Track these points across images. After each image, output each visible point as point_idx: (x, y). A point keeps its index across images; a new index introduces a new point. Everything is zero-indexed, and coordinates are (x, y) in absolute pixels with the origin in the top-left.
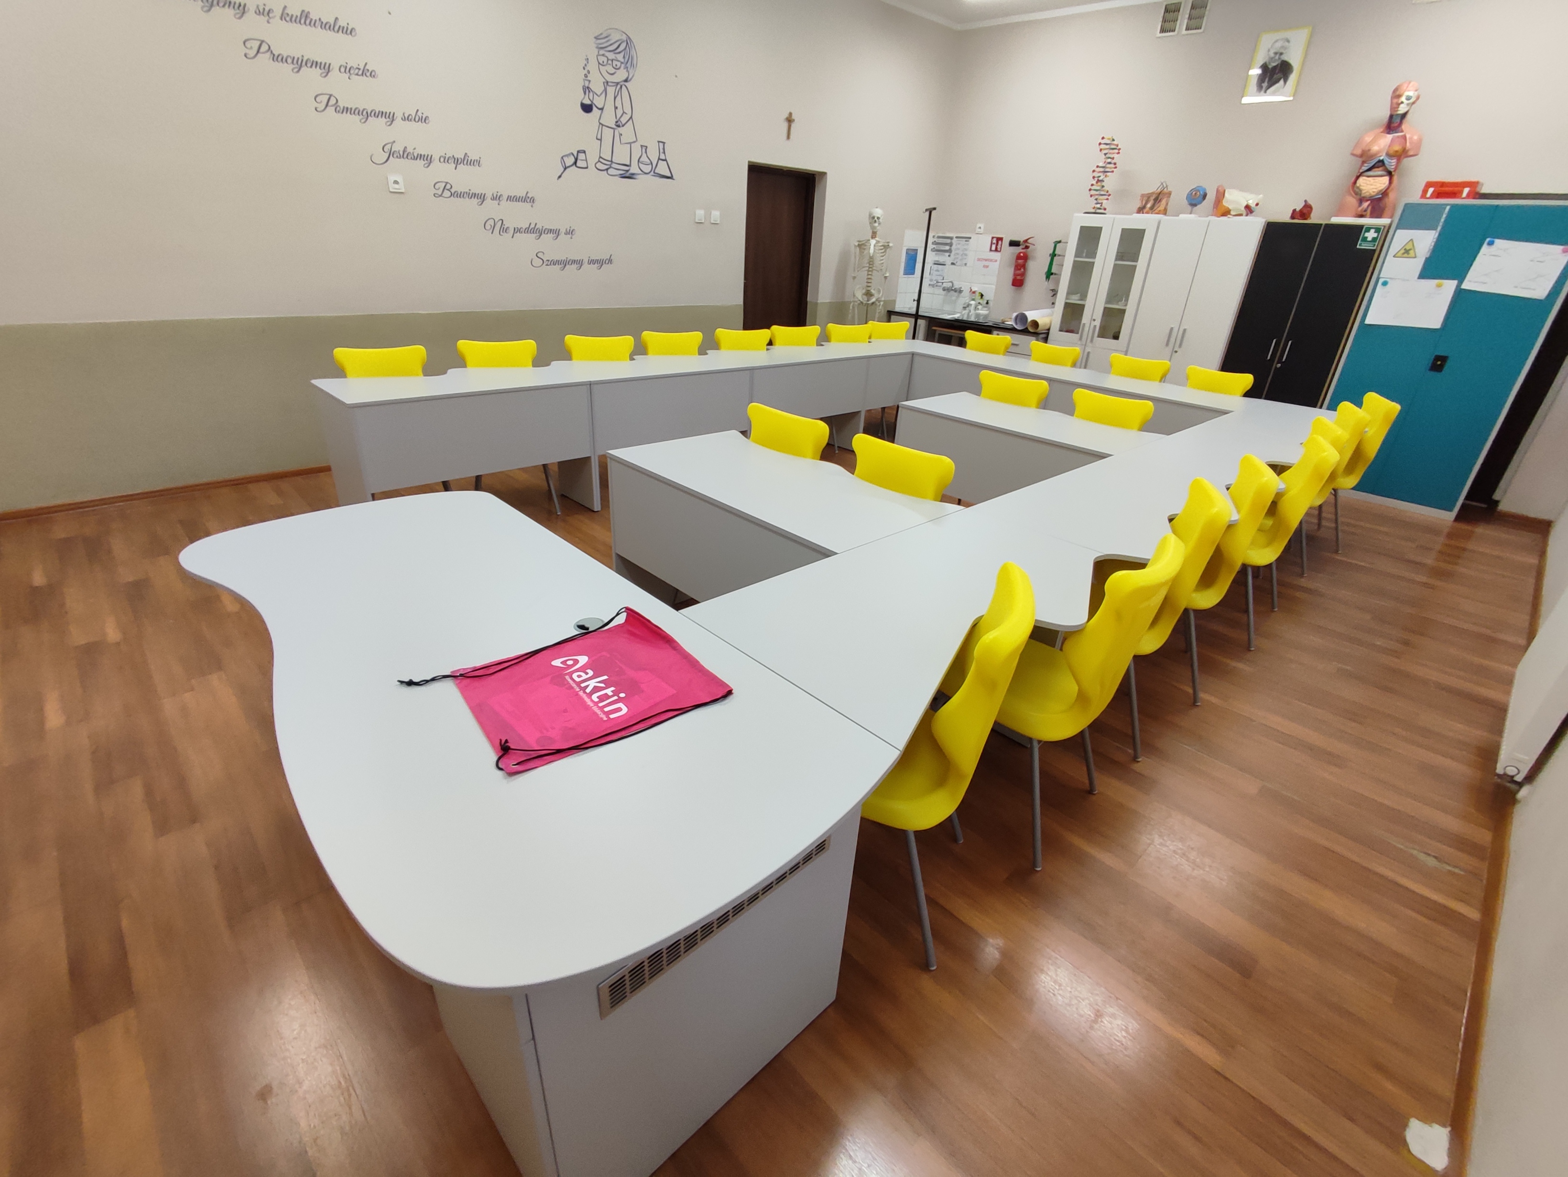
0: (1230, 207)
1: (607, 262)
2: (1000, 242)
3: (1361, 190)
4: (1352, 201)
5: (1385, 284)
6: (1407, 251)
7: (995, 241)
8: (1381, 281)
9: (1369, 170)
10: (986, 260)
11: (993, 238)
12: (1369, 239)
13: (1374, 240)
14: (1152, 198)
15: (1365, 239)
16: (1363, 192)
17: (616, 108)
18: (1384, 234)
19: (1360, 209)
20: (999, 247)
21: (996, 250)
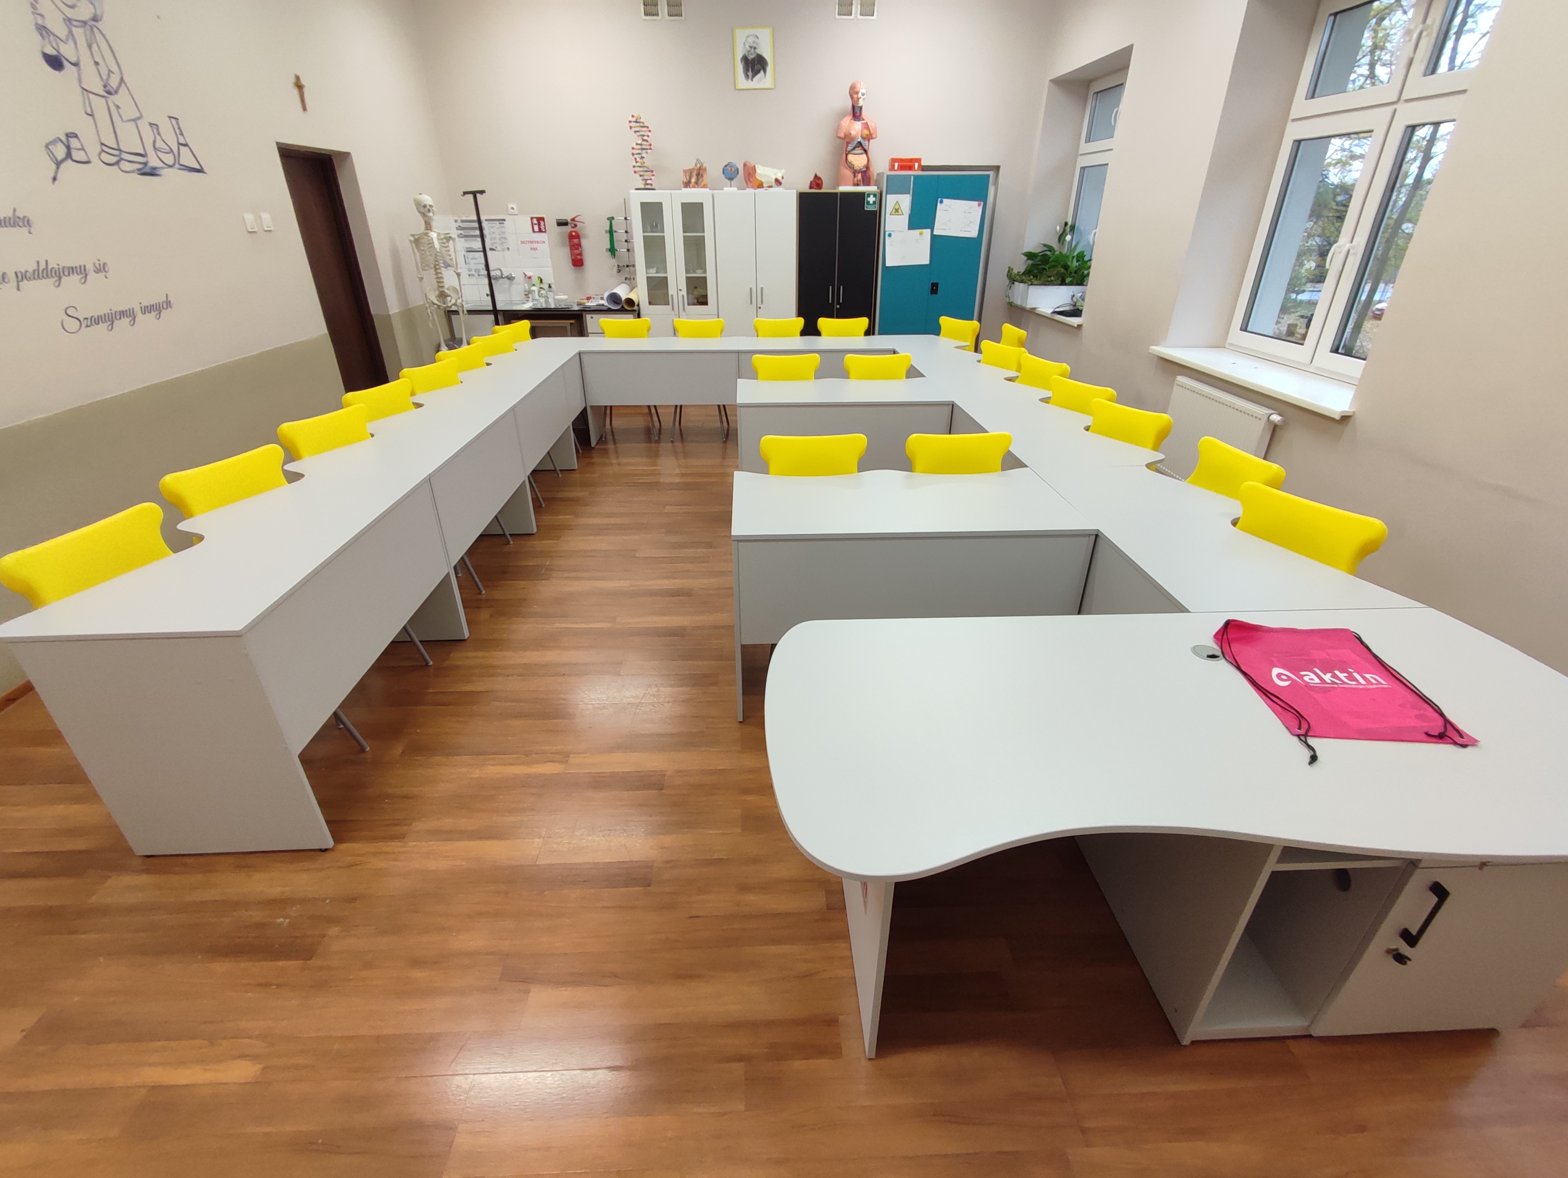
0: (763, 180)
1: (165, 306)
2: (542, 223)
3: (853, 165)
4: (848, 173)
5: (890, 235)
6: (897, 211)
7: (535, 221)
8: (887, 234)
9: (854, 149)
10: (532, 242)
11: (532, 218)
12: (871, 202)
13: (874, 203)
14: (694, 174)
15: (868, 203)
16: (855, 166)
17: (97, 63)
18: (880, 197)
19: (856, 179)
20: (542, 227)
21: (540, 231)
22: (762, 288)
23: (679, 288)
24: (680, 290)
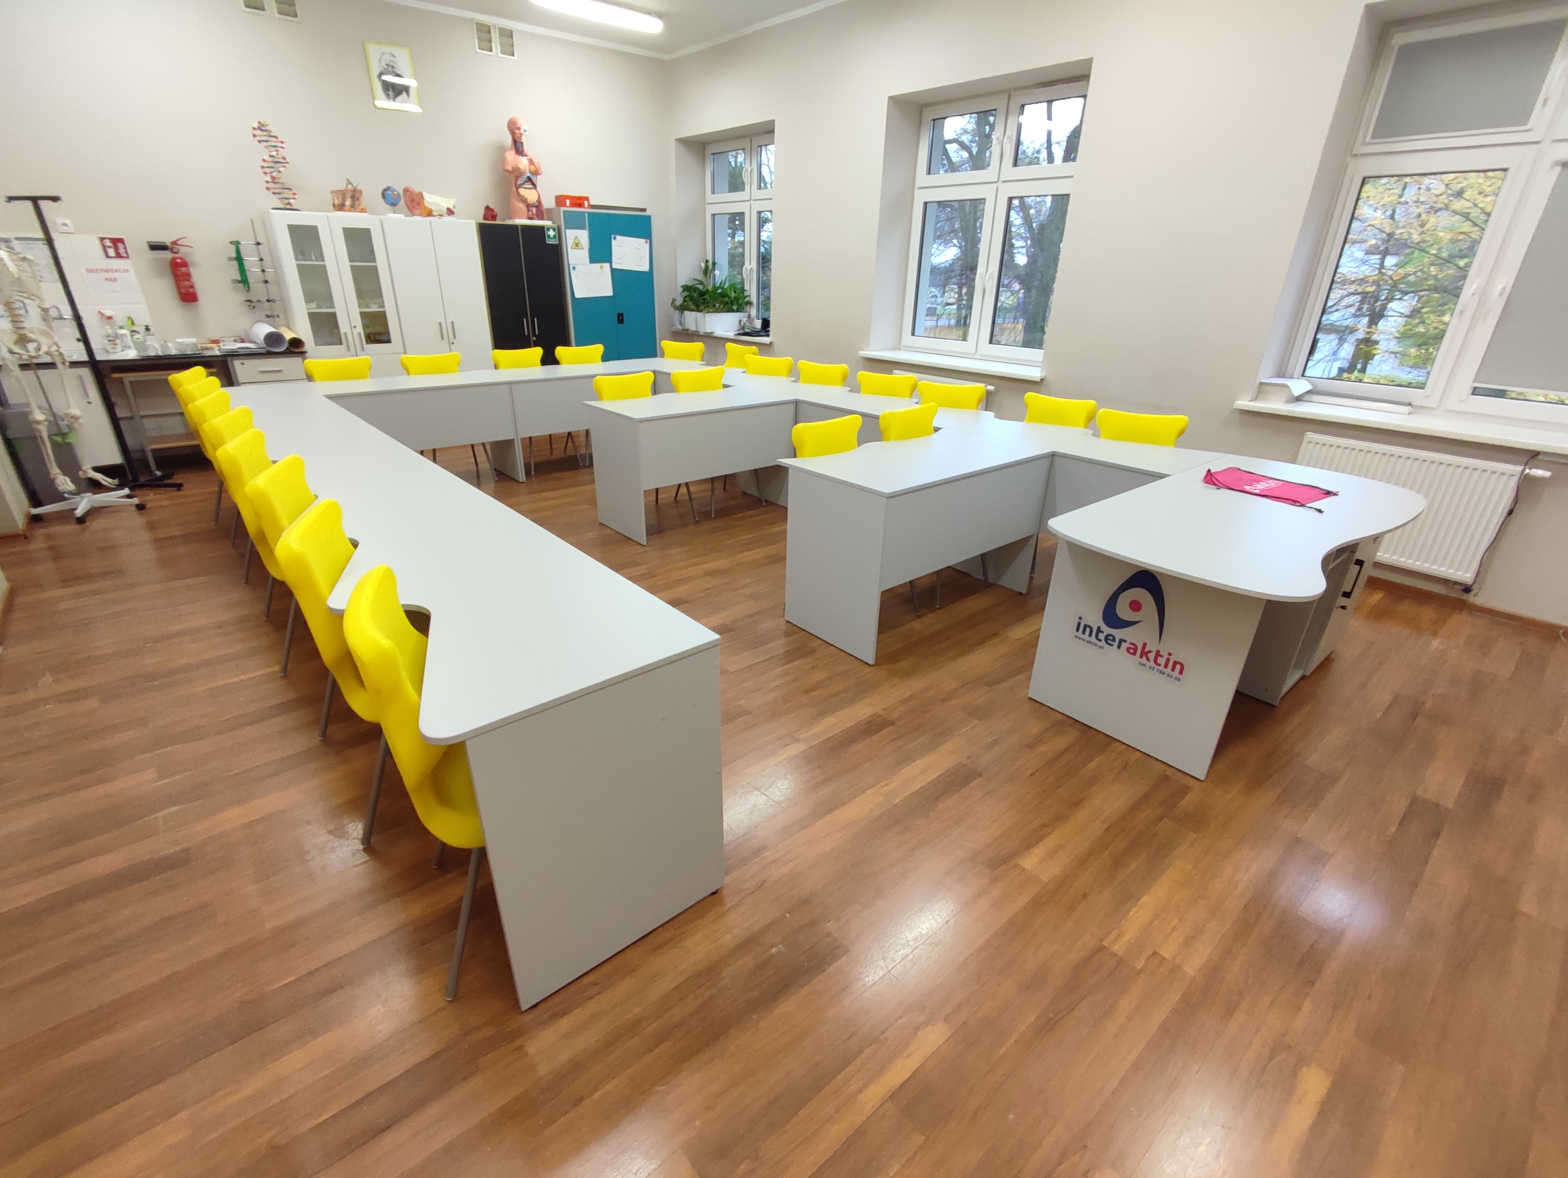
2: (120, 245)
5: (574, 268)
6: (577, 245)
7: (108, 243)
8: (571, 267)
9: (523, 184)
10: (107, 271)
11: (102, 239)
12: (552, 236)
13: (555, 236)
14: (349, 195)
15: (549, 236)
18: (559, 231)
20: (122, 251)
21: (119, 256)
22: (452, 323)
23: (353, 325)
24: (355, 327)
